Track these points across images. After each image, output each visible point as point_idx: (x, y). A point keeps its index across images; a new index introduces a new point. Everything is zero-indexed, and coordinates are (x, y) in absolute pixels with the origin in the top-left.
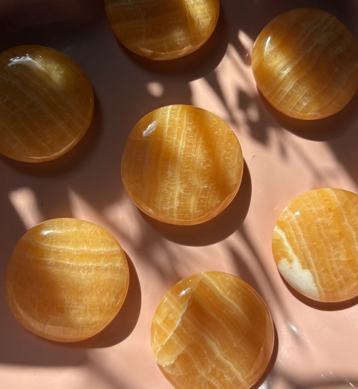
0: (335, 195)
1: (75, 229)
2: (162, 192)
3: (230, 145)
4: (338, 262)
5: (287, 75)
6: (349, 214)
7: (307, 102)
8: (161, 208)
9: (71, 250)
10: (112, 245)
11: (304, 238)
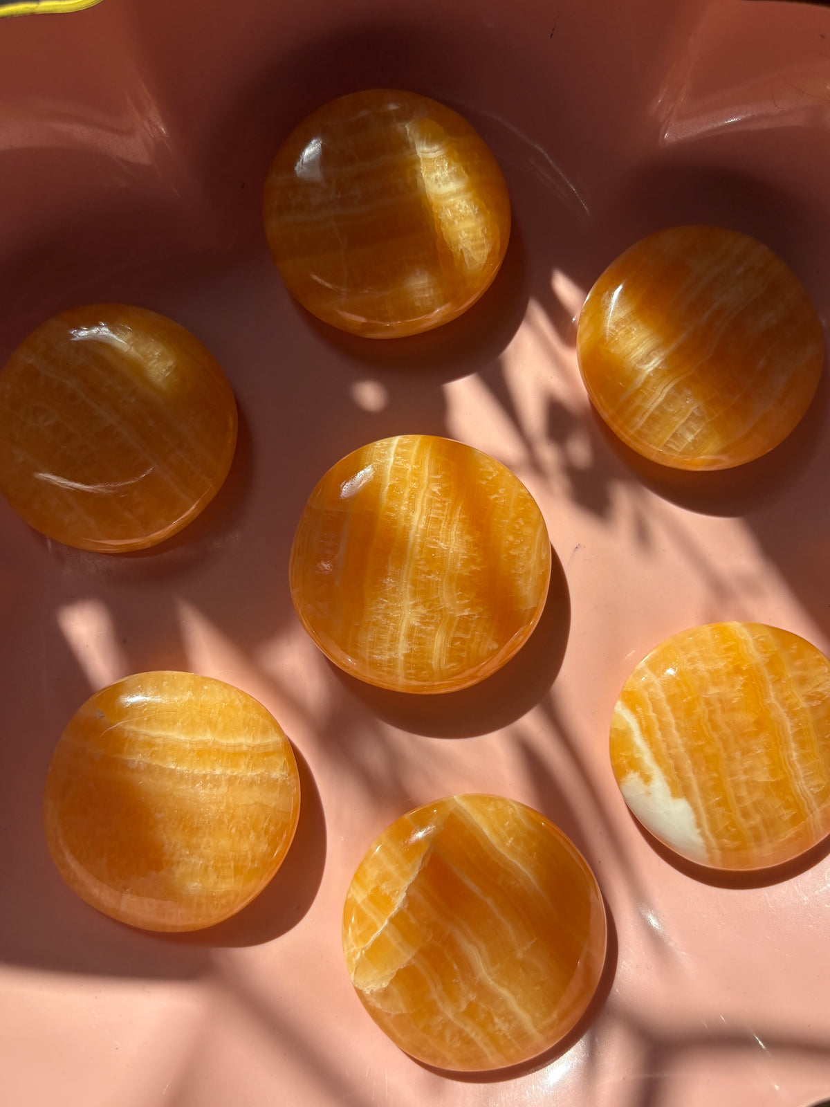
0: (750, 639)
1: (188, 695)
2: (375, 624)
3: (522, 523)
4: (752, 785)
5: (652, 375)
6: (780, 680)
7: (695, 434)
8: (369, 657)
9: (178, 739)
10: (265, 732)
11: (678, 729)
